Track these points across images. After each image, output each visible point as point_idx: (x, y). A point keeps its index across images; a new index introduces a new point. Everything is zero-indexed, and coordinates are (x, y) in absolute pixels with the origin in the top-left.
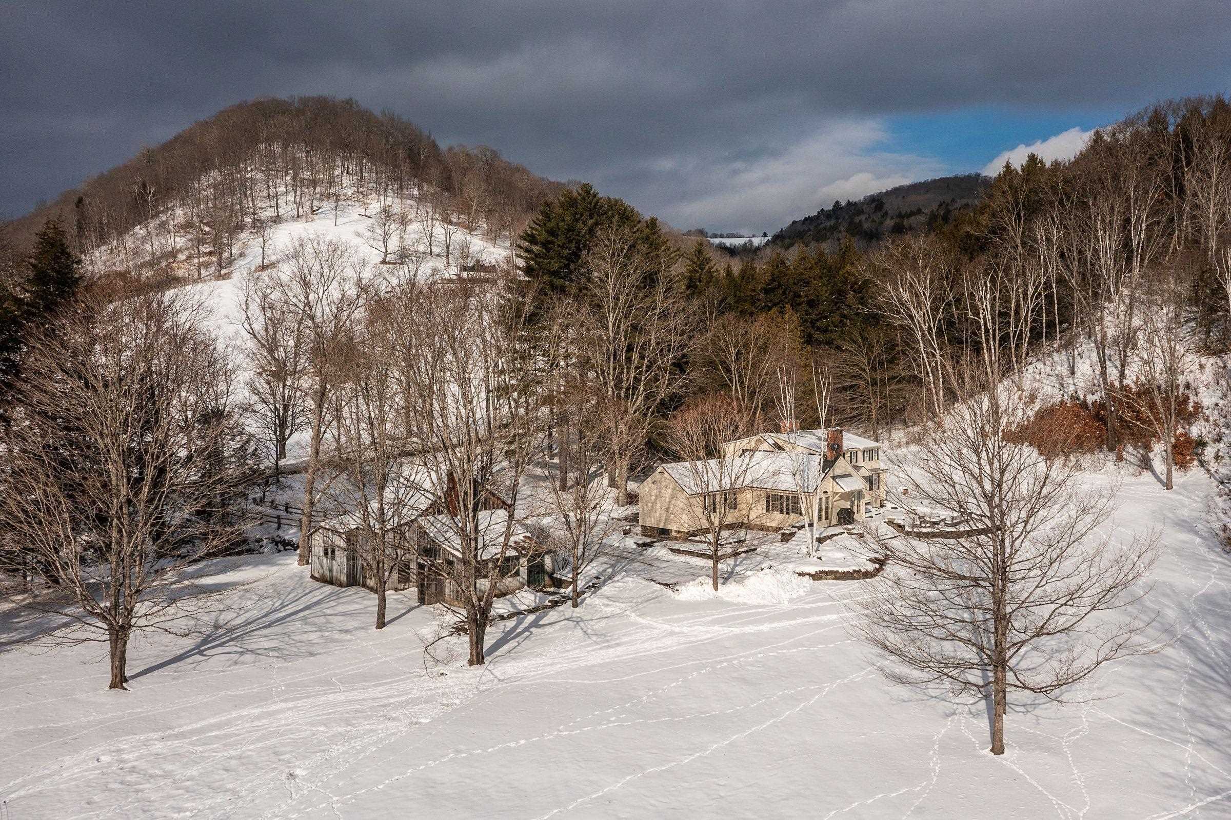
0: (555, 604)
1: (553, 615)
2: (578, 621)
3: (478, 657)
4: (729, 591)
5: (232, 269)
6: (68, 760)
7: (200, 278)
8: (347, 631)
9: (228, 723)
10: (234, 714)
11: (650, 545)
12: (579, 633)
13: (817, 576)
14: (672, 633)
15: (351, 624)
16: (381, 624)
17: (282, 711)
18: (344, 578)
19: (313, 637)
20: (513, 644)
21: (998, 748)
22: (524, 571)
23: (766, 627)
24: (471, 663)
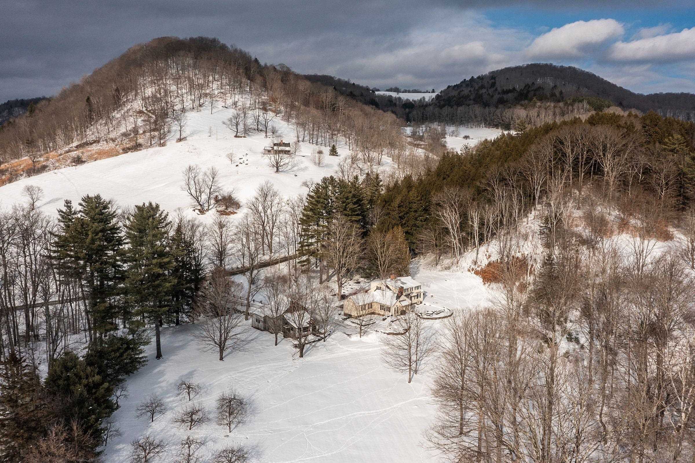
0: (319, 340)
1: (319, 344)
2: (325, 346)
3: (302, 356)
4: (364, 338)
5: (165, 140)
6: (222, 377)
7: (151, 145)
8: (268, 346)
9: (250, 370)
10: (250, 368)
11: (346, 319)
12: (325, 349)
13: (388, 334)
14: (348, 351)
15: (269, 344)
16: (276, 345)
17: (261, 367)
18: (262, 329)
19: (260, 347)
20: (309, 352)
21: (410, 382)
22: (311, 330)
23: (370, 350)
24: (300, 357)
